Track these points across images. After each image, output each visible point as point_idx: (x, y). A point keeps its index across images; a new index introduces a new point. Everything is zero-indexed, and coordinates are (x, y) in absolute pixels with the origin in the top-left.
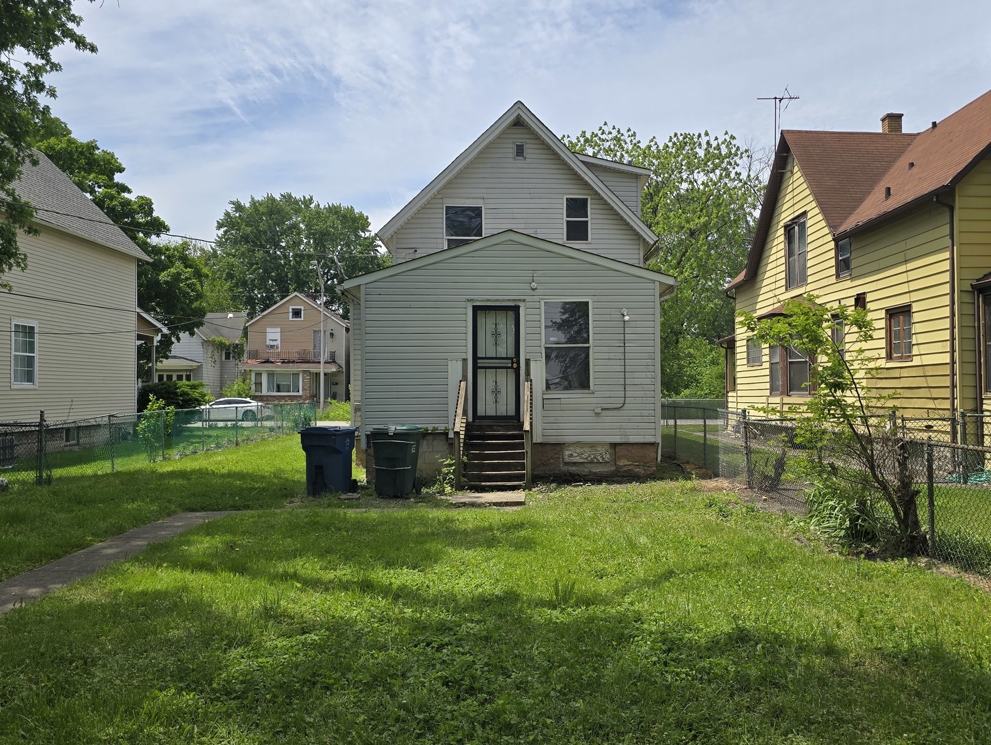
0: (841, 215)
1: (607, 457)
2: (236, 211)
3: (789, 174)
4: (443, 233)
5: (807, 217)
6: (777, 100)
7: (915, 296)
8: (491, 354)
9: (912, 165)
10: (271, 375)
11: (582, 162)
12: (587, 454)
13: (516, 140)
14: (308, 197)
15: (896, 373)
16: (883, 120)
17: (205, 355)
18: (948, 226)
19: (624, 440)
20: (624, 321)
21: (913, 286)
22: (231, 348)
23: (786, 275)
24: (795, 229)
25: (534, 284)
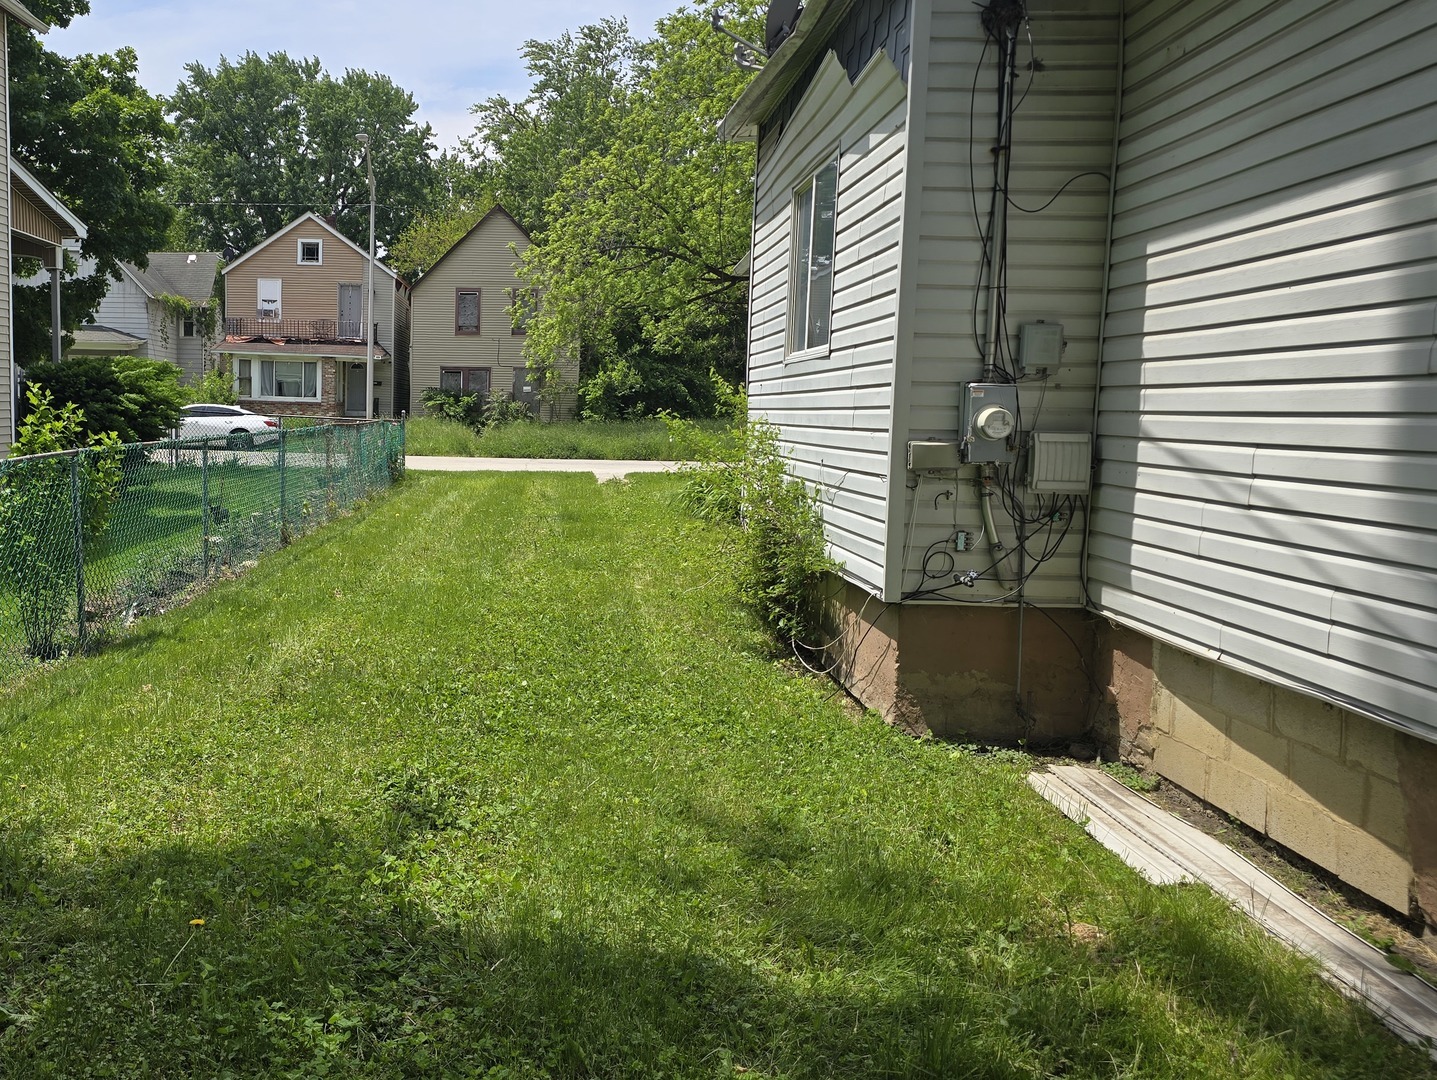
2: (196, 83)
10: (267, 364)
14: (311, 61)
17: (151, 327)
22: (195, 316)
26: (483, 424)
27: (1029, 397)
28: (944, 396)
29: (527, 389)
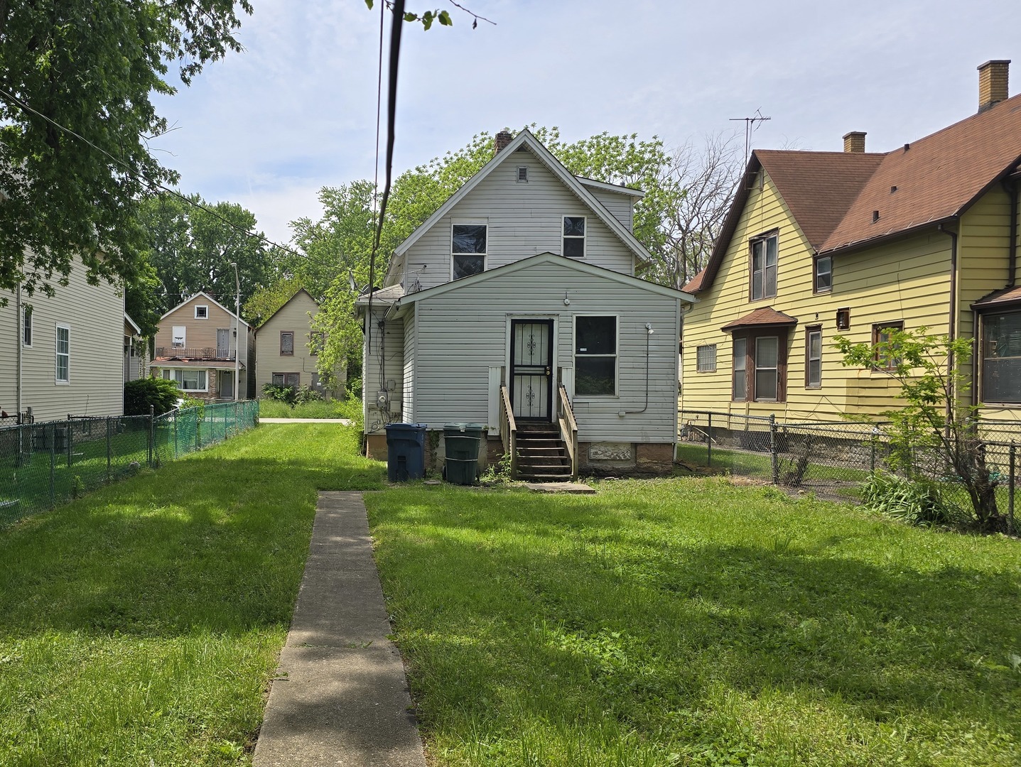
0: (821, 234)
1: (628, 455)
3: (758, 191)
4: (450, 250)
5: (778, 234)
6: (749, 121)
7: (907, 314)
8: (527, 361)
9: (894, 189)
10: (178, 372)
11: (581, 184)
12: (610, 452)
13: (518, 164)
14: (195, 195)
15: (883, 383)
16: (846, 138)
18: (950, 252)
19: (644, 441)
20: (648, 334)
21: (906, 304)
23: (750, 287)
24: (763, 245)
25: (567, 300)
26: (296, 403)
27: (390, 394)
28: (374, 394)
29: (319, 384)
